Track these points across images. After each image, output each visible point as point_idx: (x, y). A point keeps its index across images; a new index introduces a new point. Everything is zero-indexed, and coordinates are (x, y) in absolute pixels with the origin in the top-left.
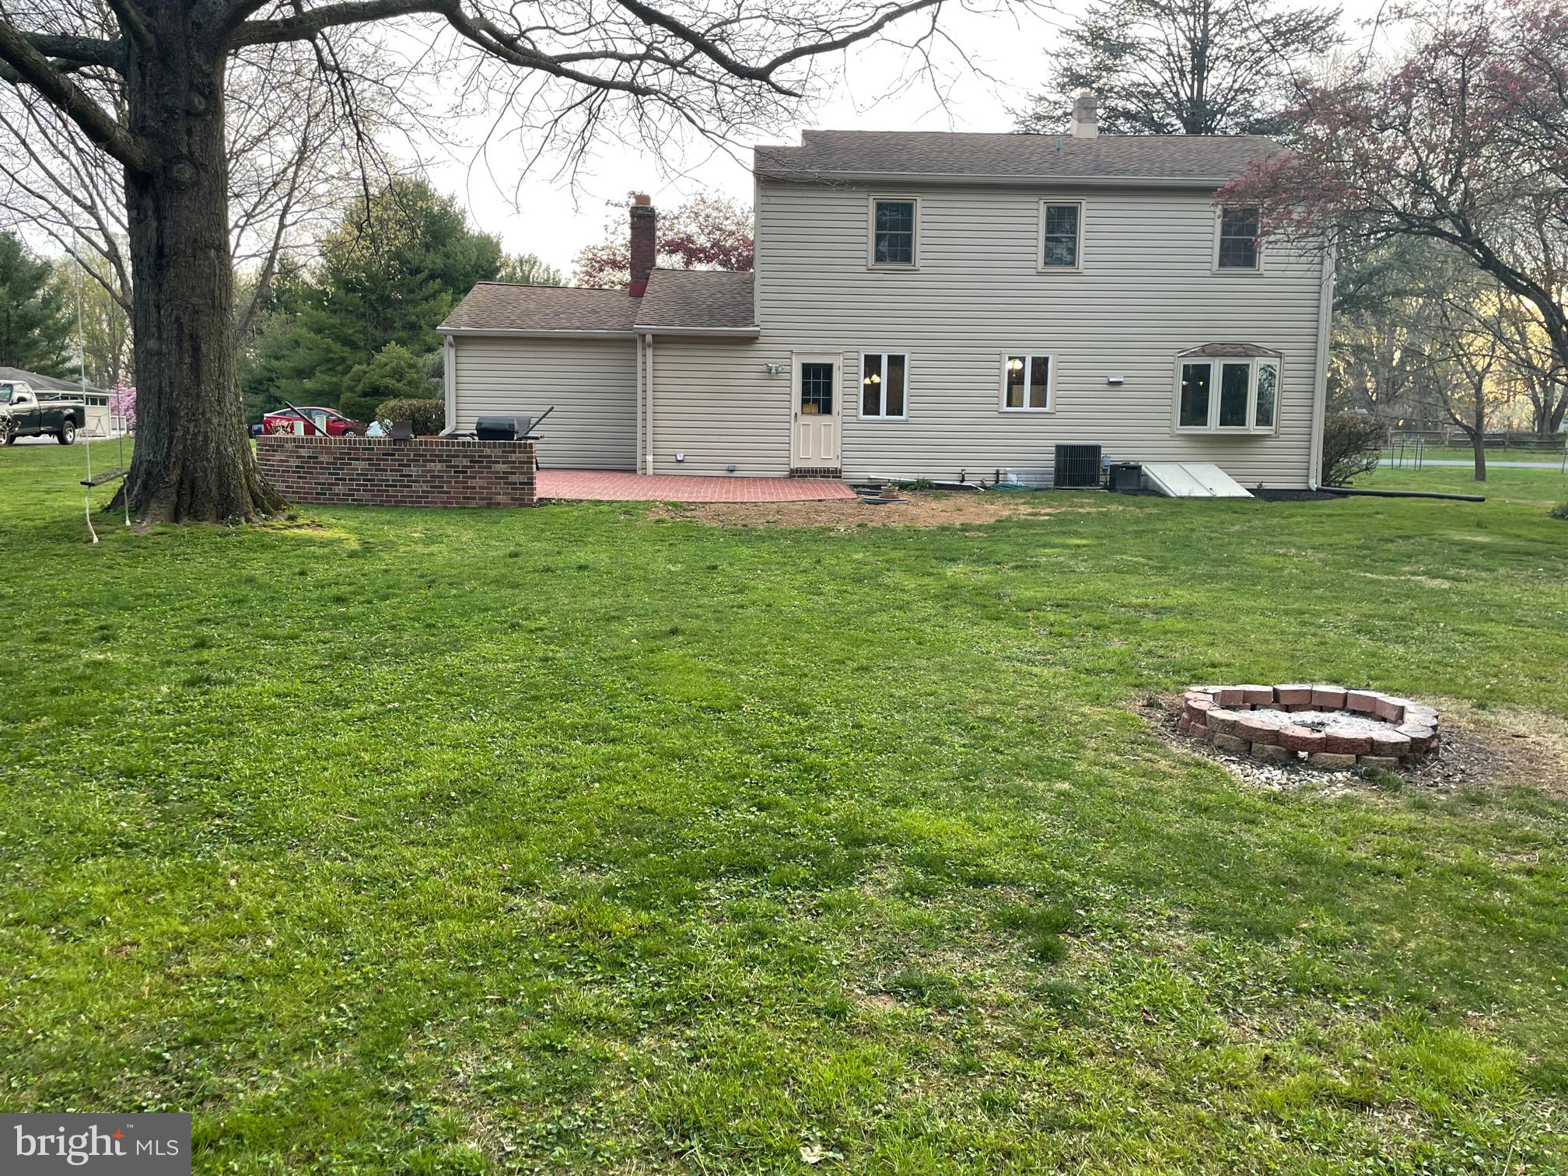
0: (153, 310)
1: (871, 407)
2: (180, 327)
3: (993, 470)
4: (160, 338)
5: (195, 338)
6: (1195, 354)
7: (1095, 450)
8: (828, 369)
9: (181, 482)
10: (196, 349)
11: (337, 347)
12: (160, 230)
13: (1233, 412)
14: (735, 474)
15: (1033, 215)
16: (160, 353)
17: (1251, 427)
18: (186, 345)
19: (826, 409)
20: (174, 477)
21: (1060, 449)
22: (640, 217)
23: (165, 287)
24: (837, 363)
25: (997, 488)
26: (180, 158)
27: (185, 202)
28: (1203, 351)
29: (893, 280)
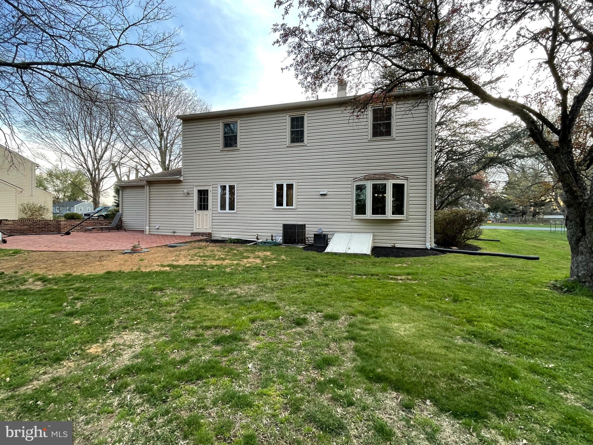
1: (223, 207)
3: (270, 235)
6: (361, 180)
7: (303, 227)
8: (207, 192)
14: (176, 234)
15: (285, 122)
17: (389, 214)
19: (206, 208)
21: (285, 226)
24: (210, 189)
28: (364, 178)
29: (230, 154)
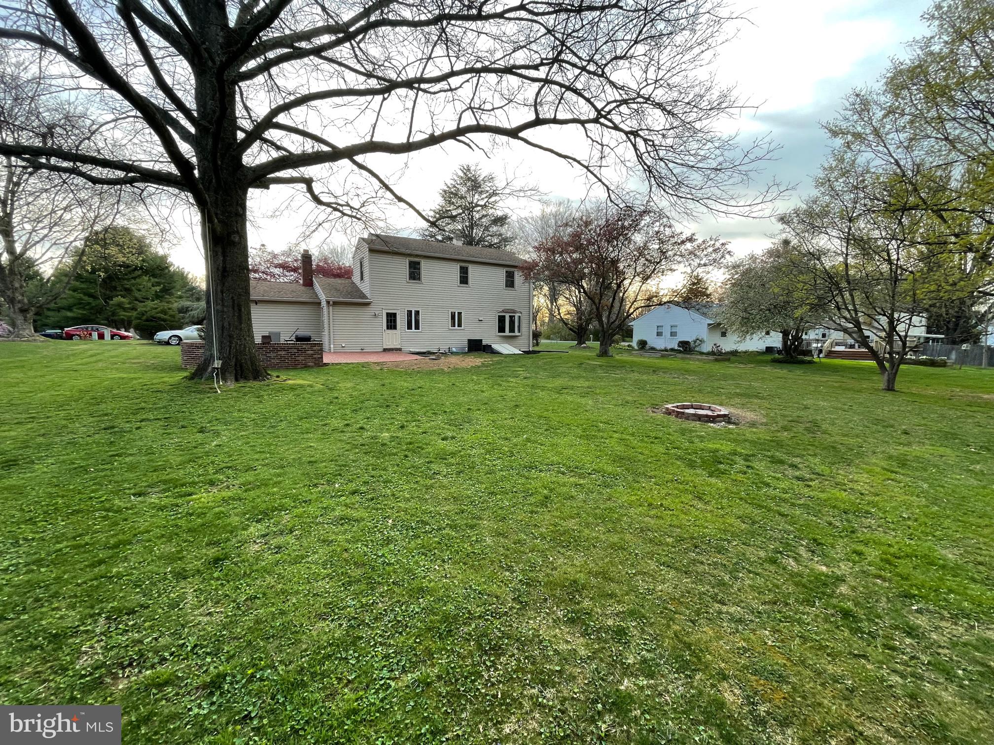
0: (220, 294)
1: (410, 327)
2: (234, 301)
3: (448, 347)
4: (223, 305)
5: (239, 306)
6: (501, 312)
7: (481, 340)
8: (395, 315)
9: (236, 365)
10: (240, 310)
11: (86, 298)
12: (224, 261)
13: (512, 330)
14: (364, 351)
15: (455, 269)
16: (223, 312)
17: (517, 333)
18: (236, 308)
19: (395, 328)
20: (233, 363)
21: (469, 340)
22: (306, 257)
23: (226, 284)
24: (398, 313)
25: (450, 353)
26: (234, 232)
27: (235, 250)
28: (503, 311)
29: (414, 285)
